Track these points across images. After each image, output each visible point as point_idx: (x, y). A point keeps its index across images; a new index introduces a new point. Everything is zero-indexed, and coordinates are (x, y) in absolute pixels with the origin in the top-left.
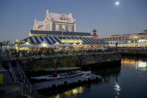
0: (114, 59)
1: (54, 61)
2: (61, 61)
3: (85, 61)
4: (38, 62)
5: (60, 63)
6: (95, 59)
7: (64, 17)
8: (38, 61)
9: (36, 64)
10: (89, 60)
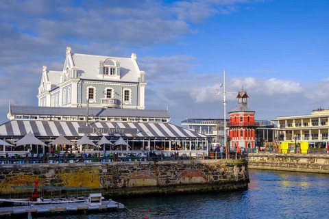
0: (216, 178)
1: (47, 175)
2: (64, 176)
3: (128, 180)
4: (10, 176)
5: (61, 181)
6: (157, 175)
7: (110, 66)
8: (11, 173)
9: (4, 180)
10: (139, 177)
